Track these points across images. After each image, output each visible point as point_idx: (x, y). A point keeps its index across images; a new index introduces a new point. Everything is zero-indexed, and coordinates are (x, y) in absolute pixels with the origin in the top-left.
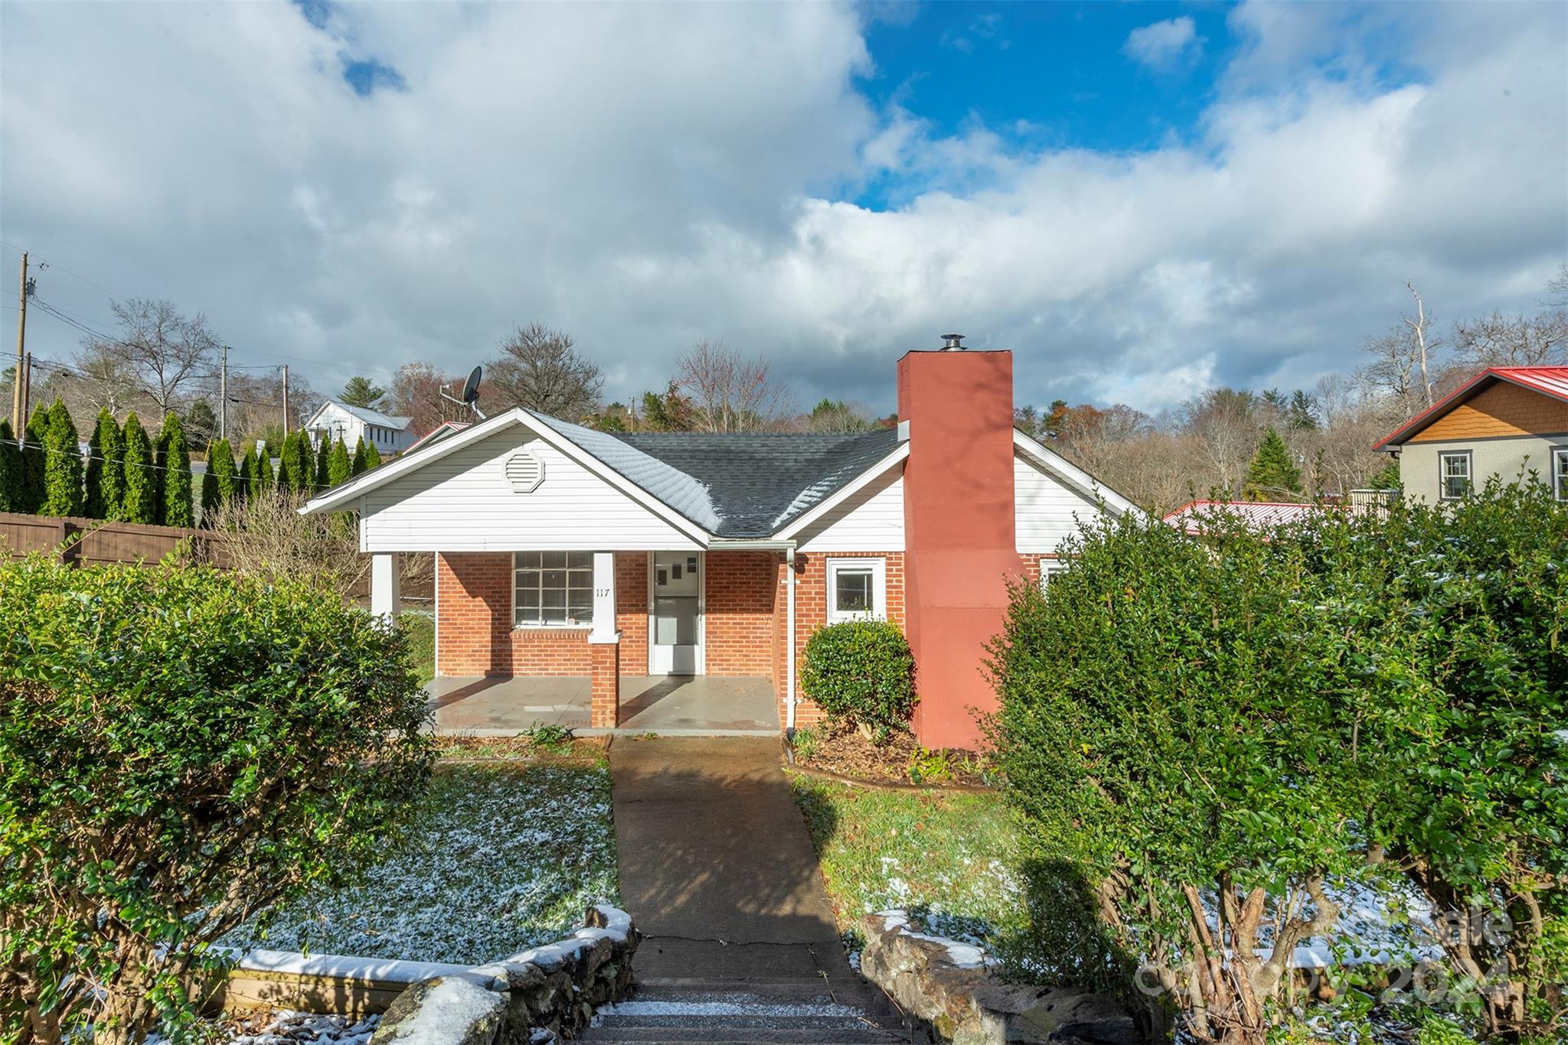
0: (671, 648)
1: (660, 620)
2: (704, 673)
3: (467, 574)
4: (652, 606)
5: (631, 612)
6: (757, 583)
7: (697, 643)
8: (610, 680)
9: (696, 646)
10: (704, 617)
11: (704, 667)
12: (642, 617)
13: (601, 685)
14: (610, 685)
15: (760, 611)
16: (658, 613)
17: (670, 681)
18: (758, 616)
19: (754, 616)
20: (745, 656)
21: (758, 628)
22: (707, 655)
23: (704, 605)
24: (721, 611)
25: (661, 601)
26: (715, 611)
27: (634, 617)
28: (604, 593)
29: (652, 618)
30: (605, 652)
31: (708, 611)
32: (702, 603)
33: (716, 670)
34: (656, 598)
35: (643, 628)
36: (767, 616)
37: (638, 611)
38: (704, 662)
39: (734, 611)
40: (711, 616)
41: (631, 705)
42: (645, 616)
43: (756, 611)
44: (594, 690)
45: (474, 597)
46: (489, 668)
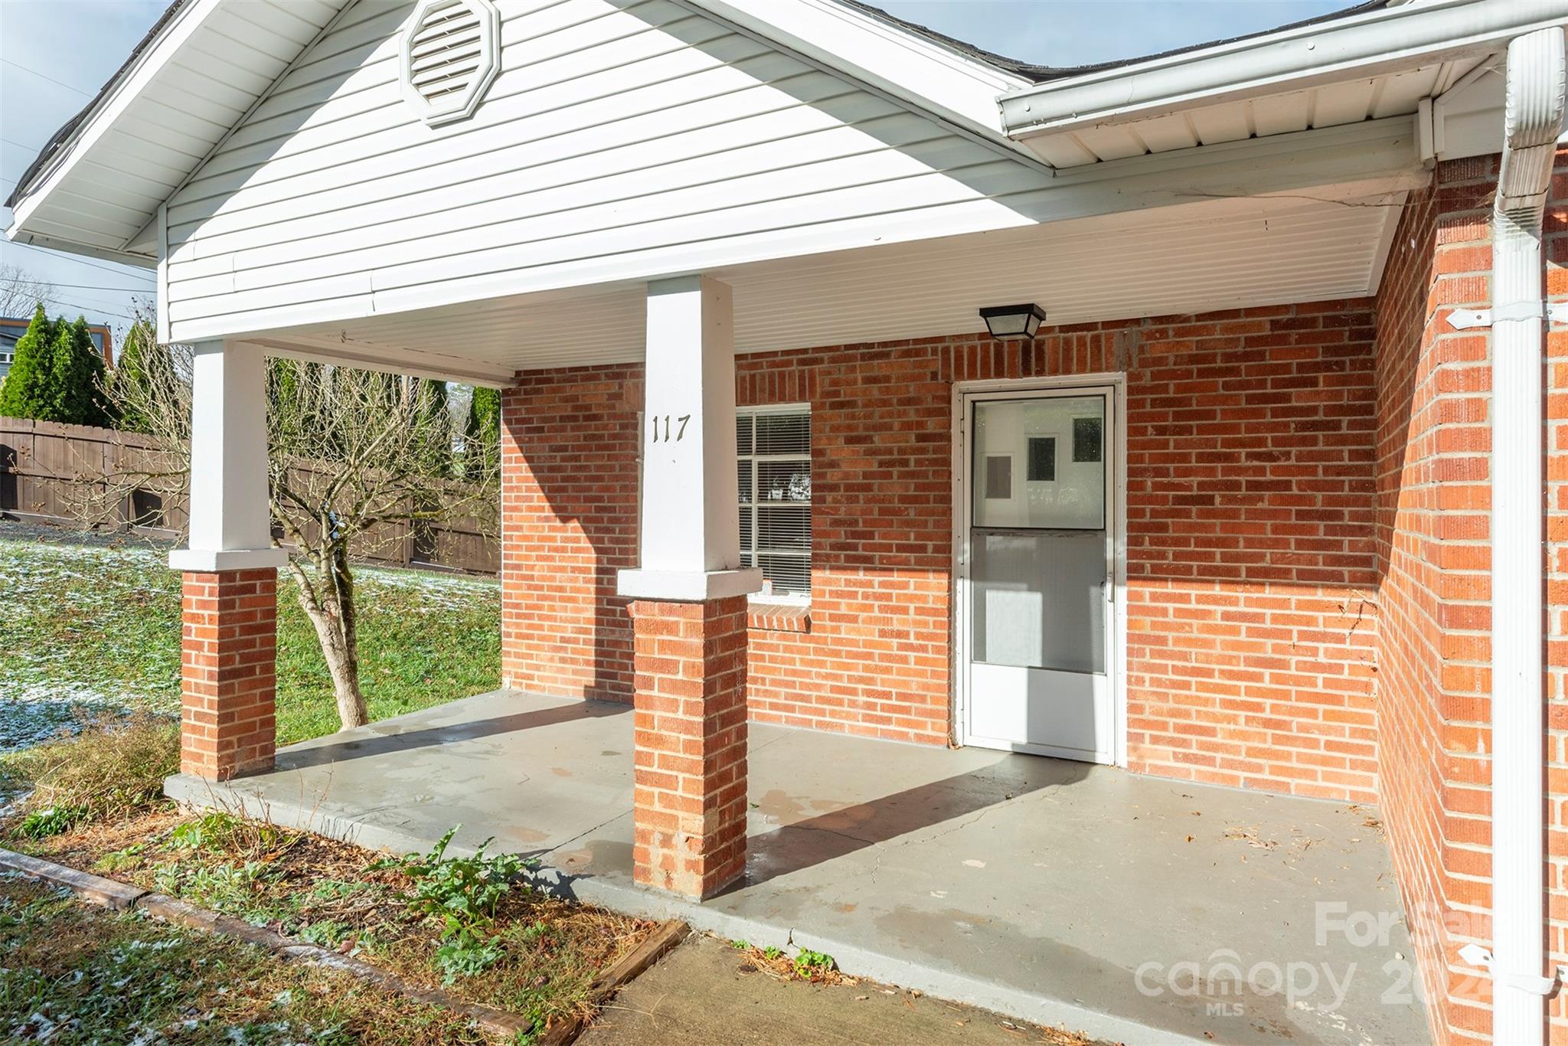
0: (1019, 678)
1: (990, 595)
2: (1123, 762)
3: (552, 469)
4: (963, 552)
5: (905, 567)
6: (1316, 486)
7: (1102, 670)
8: (688, 728)
9: (1097, 678)
10: (1122, 592)
11: (1123, 743)
12: (934, 583)
13: (659, 741)
14: (689, 747)
15: (1330, 579)
16: (980, 572)
17: (1013, 770)
18: (1320, 595)
19: (1307, 596)
20: (1267, 723)
21: (1323, 637)
22: (1132, 708)
23: (1122, 549)
24: (1181, 575)
25: (993, 542)
26: (1159, 575)
27: (912, 580)
28: (675, 427)
29: (964, 588)
30: (670, 628)
31: (1135, 573)
32: (1117, 549)
33: (1163, 756)
34: (979, 532)
35: (935, 612)
36: (1359, 596)
37: (923, 566)
38: (1123, 729)
39: (1228, 576)
40: (1147, 590)
41: (830, 825)
42: (943, 579)
43: (1310, 578)
44: (640, 758)
45: (565, 520)
46: (591, 680)
